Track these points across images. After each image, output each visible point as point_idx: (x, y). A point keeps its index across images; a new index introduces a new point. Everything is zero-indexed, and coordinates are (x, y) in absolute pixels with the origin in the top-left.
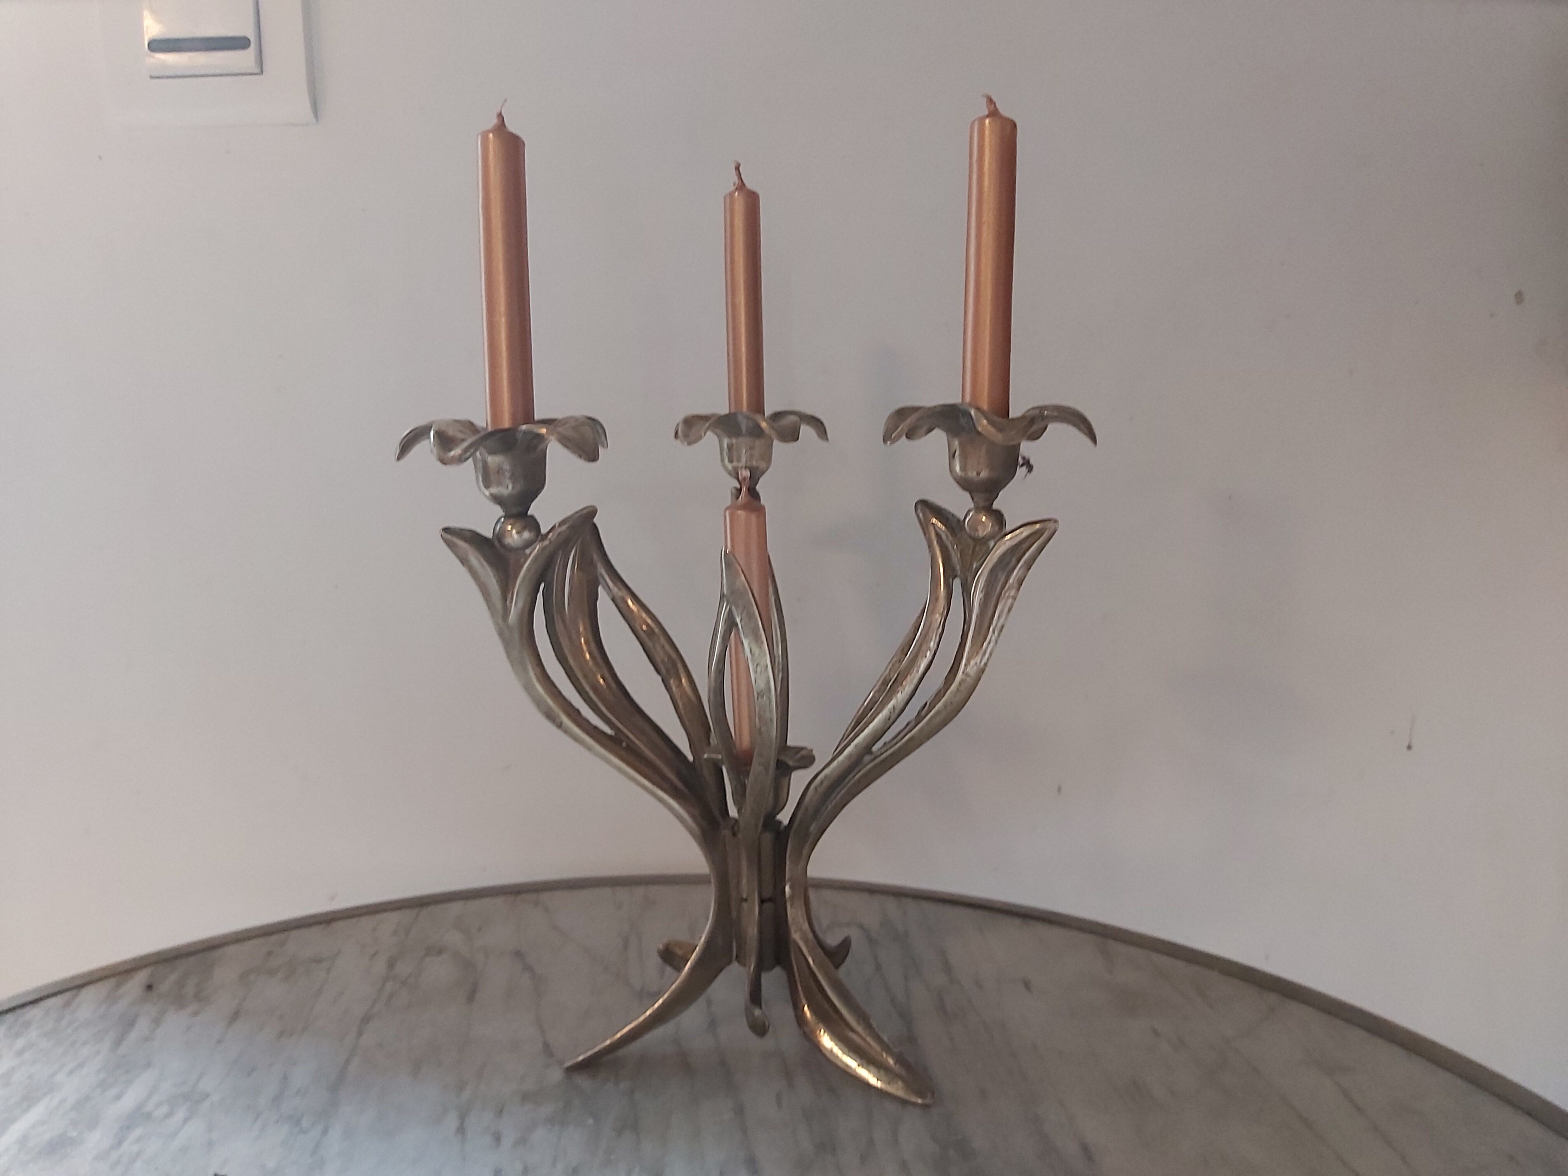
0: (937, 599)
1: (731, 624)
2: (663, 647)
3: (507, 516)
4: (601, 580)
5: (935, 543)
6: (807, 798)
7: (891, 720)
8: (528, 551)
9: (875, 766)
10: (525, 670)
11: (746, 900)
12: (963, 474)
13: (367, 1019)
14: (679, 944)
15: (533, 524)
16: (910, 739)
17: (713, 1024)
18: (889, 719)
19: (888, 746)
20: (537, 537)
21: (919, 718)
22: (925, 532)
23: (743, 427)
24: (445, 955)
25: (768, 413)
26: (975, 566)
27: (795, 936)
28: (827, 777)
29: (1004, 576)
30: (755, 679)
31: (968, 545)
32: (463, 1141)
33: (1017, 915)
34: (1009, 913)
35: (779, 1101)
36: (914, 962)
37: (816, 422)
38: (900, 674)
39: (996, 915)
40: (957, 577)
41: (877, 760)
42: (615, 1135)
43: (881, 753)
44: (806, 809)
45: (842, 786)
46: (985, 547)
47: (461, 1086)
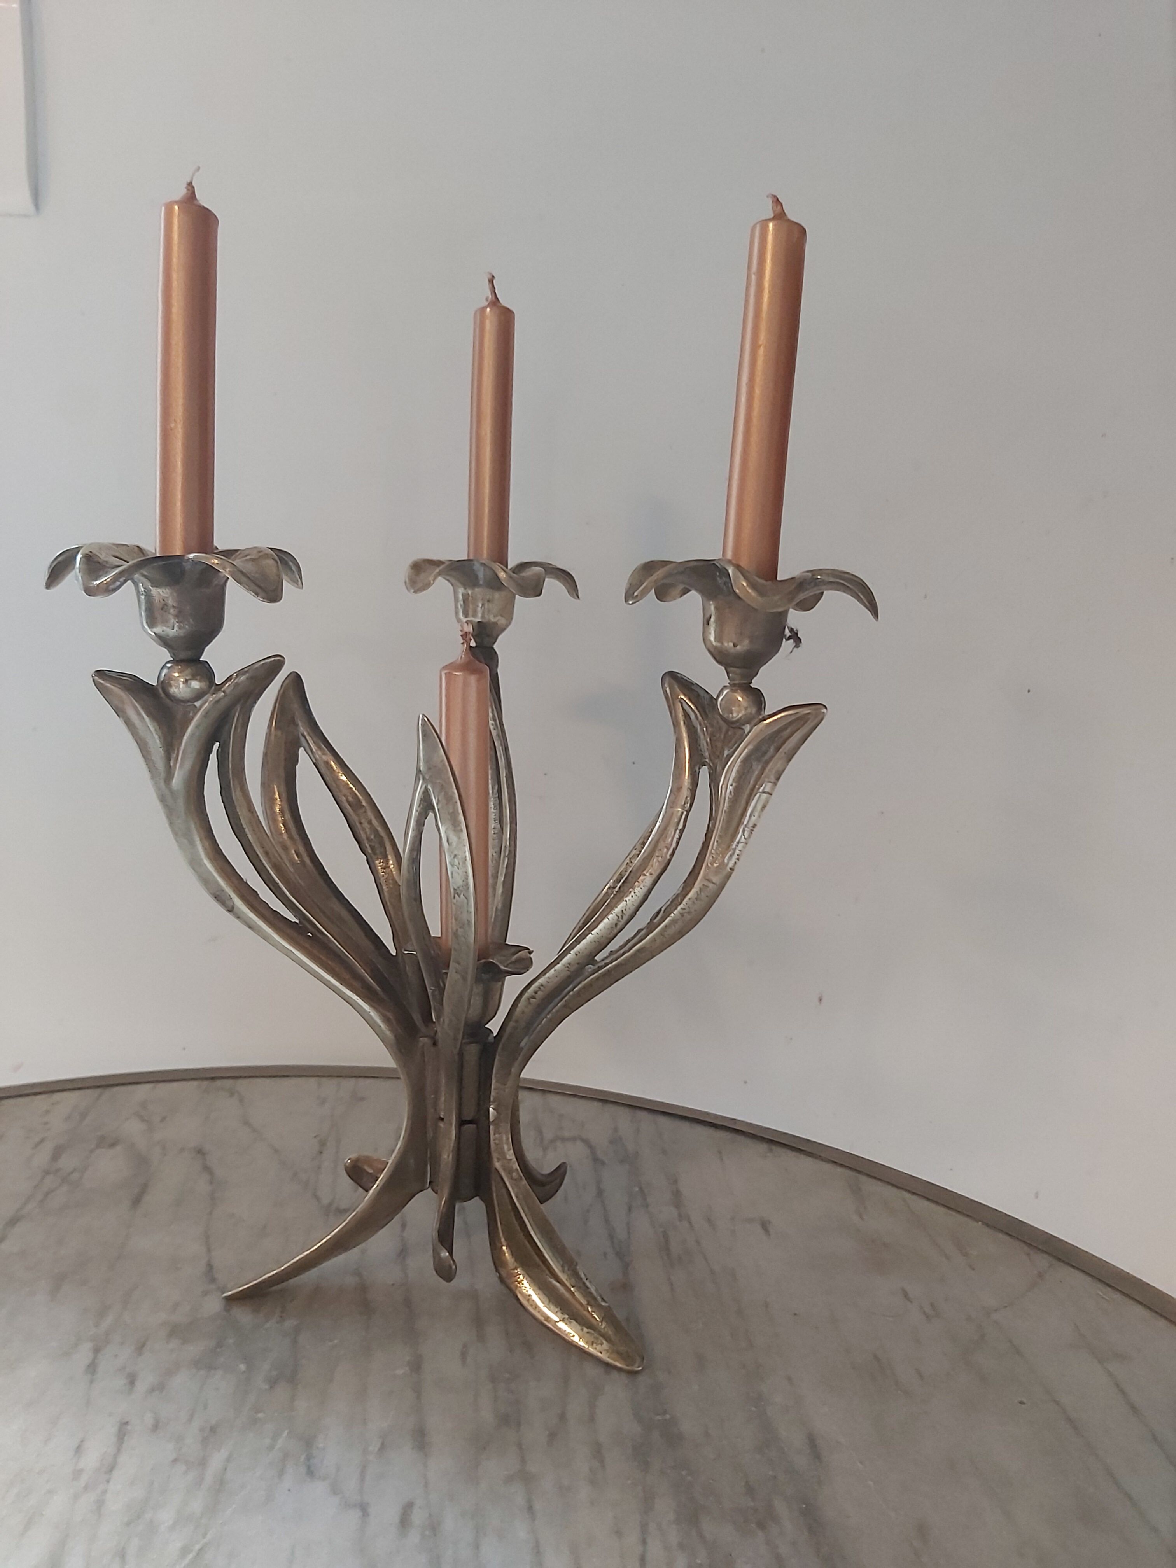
0: (679, 789)
1: (427, 806)
2: (370, 822)
3: (176, 661)
4: (302, 739)
5: (682, 723)
6: (519, 1010)
7: (619, 927)
8: (198, 704)
9: (597, 979)
10: (192, 843)
11: (442, 1119)
12: (718, 644)
13: (13, 1221)
14: (368, 1160)
15: (206, 672)
16: (639, 950)
17: (403, 1253)
18: (616, 925)
19: (615, 956)
20: (210, 687)
21: (651, 927)
22: (672, 709)
23: (481, 575)
24: (119, 1148)
25: (512, 563)
26: (726, 753)
27: (497, 1165)
28: (542, 987)
29: (760, 767)
30: (452, 874)
31: (720, 729)
32: (92, 1382)
33: (763, 1139)
34: (753, 1136)
35: (464, 1355)
36: (641, 1189)
37: (566, 577)
38: (632, 874)
39: (740, 1138)
40: (705, 765)
41: (600, 972)
42: (267, 1387)
43: (605, 964)
44: (517, 1021)
45: (559, 998)
46: (739, 731)
47: (103, 1312)
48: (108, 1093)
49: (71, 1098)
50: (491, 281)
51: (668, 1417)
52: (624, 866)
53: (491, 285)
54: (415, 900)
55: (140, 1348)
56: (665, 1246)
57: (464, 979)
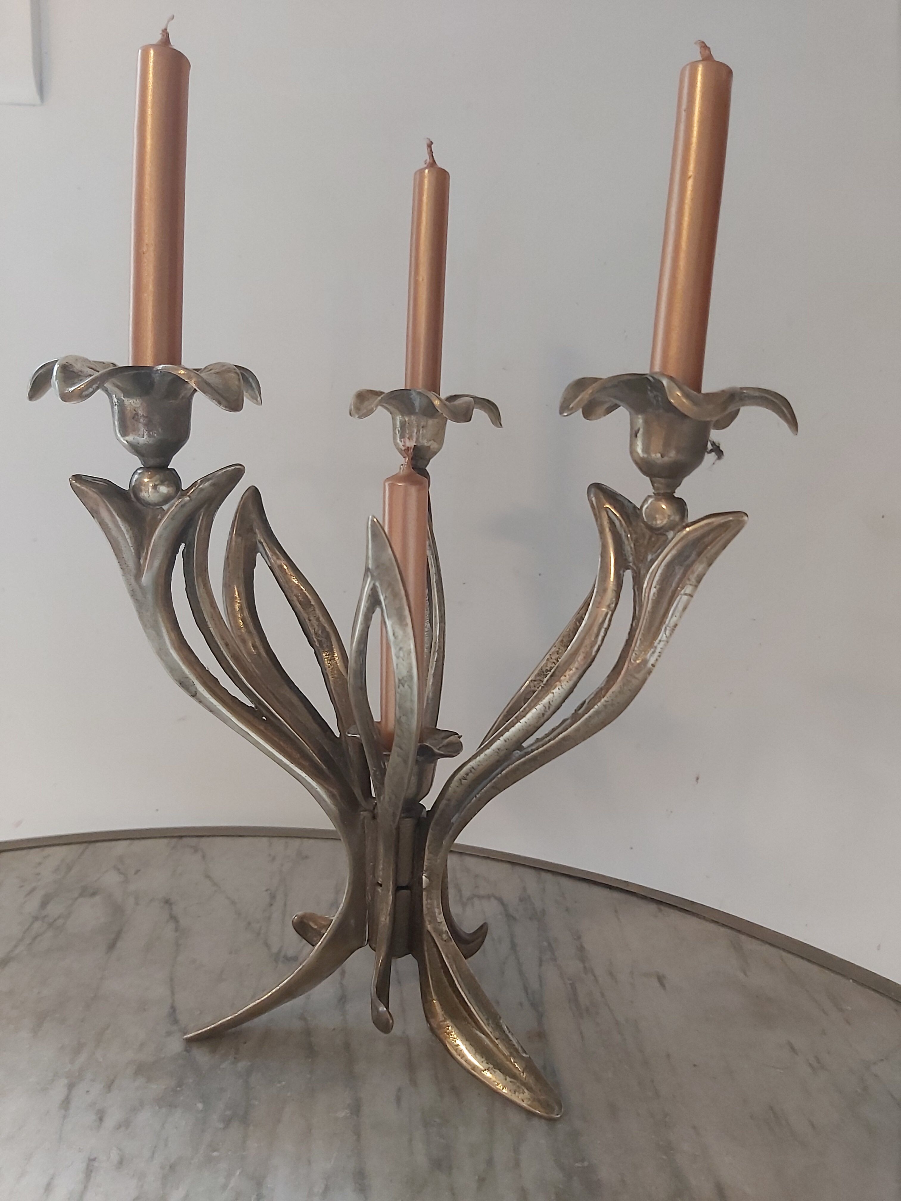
0: (605, 590)
1: (374, 602)
2: (318, 619)
3: (147, 468)
4: (259, 545)
5: (607, 530)
6: (451, 789)
7: (546, 717)
8: (165, 507)
9: (524, 763)
10: (159, 634)
11: (381, 885)
12: (645, 456)
14: (312, 917)
15: (174, 479)
16: (564, 739)
17: (343, 999)
18: (543, 714)
19: (541, 743)
20: (177, 492)
21: (576, 717)
22: (597, 517)
23: (417, 403)
24: (97, 898)
25: (444, 395)
26: (650, 557)
27: (429, 927)
28: (473, 770)
29: (682, 571)
30: (397, 665)
31: (644, 535)
32: (65, 1117)
33: (653, 900)
34: (644, 898)
35: (398, 1100)
36: (550, 944)
37: (490, 407)
38: (559, 668)
39: (634, 899)
40: (629, 569)
41: (527, 757)
42: (221, 1126)
43: (532, 750)
44: (449, 800)
45: (488, 779)
46: (663, 538)
47: (78, 1049)
48: (92, 847)
49: (61, 852)
50: (430, 145)
51: (586, 1164)
52: (545, 661)
53: (429, 149)
54: (361, 689)
55: (109, 1086)
56: (574, 999)
57: (405, 762)
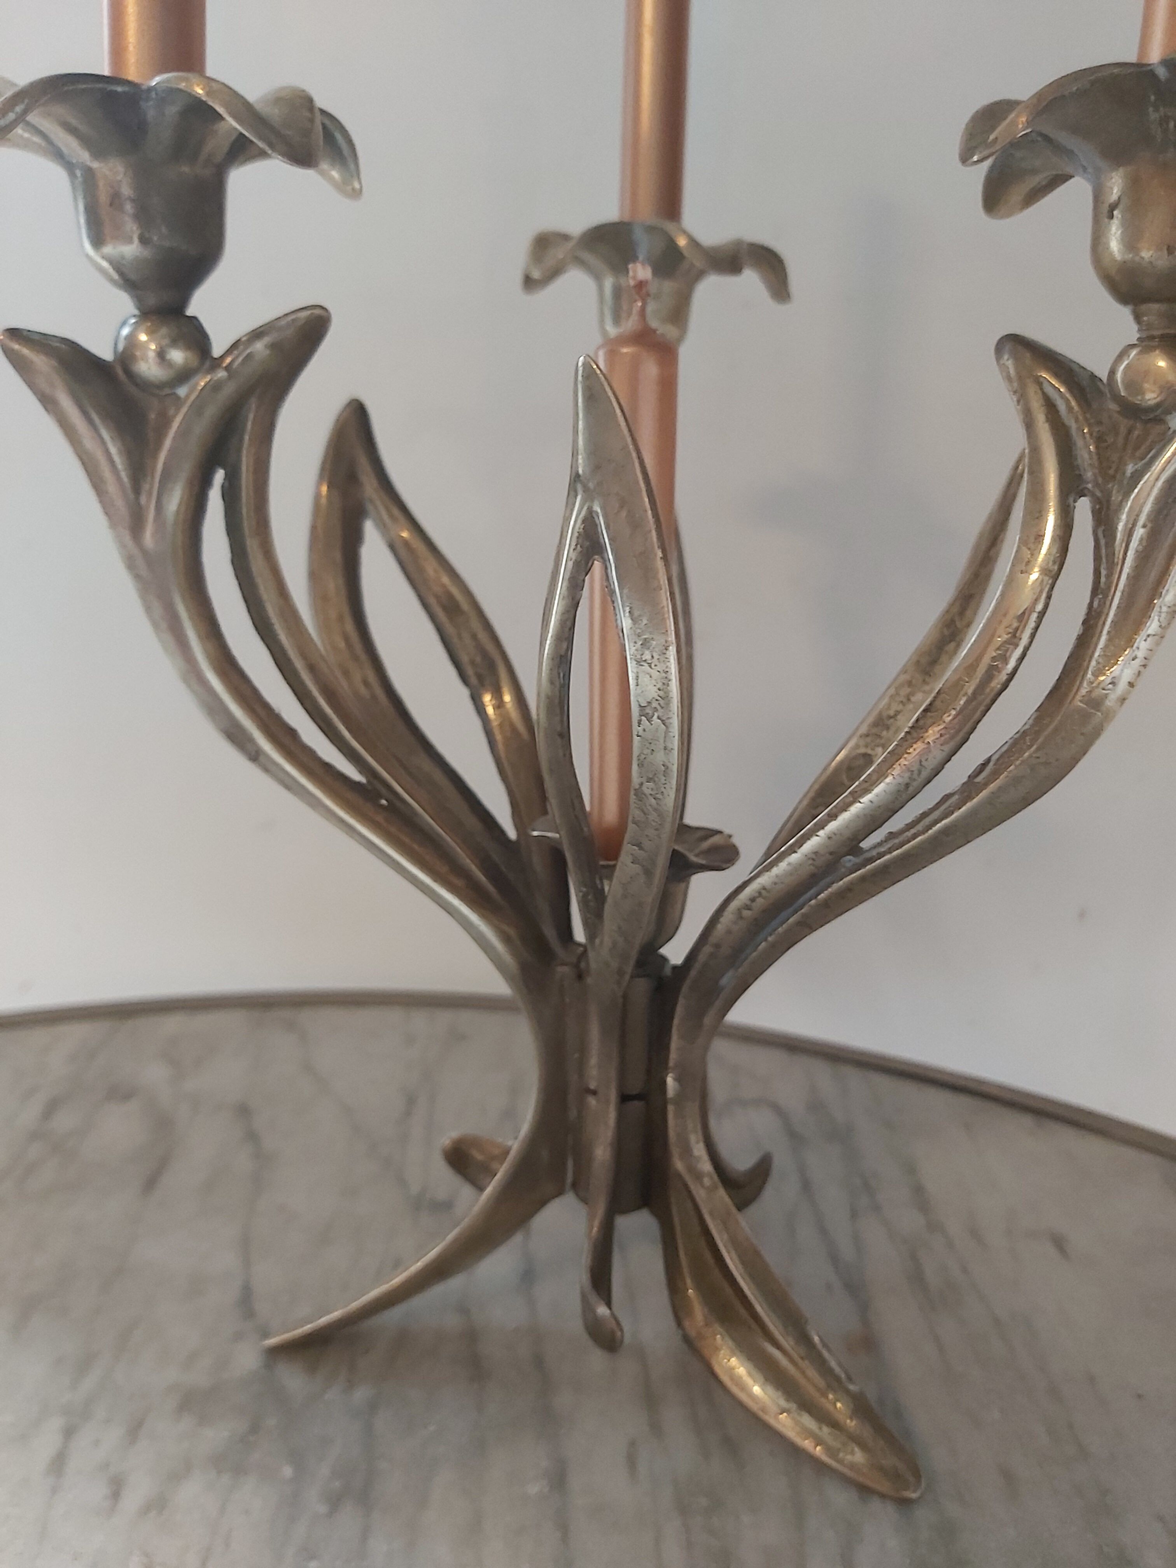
0: (1037, 539)
1: (591, 547)
2: (475, 633)
3: (143, 316)
4: (370, 505)
5: (1040, 420)
6: (720, 927)
8: (180, 392)
9: (863, 879)
10: (182, 642)
11: (594, 1093)
12: (1127, 258)
14: (476, 1143)
15: (195, 336)
17: (528, 1277)
18: (907, 785)
19: (898, 840)
20: (202, 361)
21: (970, 788)
22: (1022, 397)
24: (134, 1103)
26: (1130, 469)
27: (679, 1165)
28: (763, 892)
31: (1117, 426)
32: (54, 1491)
35: (631, 1462)
36: (865, 1182)
38: (942, 696)
40: (1086, 495)
41: (868, 867)
42: (325, 1509)
43: (878, 854)
44: (717, 946)
45: (790, 910)
46: (1158, 429)
47: (84, 1364)
52: (885, 701)
54: (561, 735)
55: (134, 1431)
56: (917, 1278)
57: (648, 873)
